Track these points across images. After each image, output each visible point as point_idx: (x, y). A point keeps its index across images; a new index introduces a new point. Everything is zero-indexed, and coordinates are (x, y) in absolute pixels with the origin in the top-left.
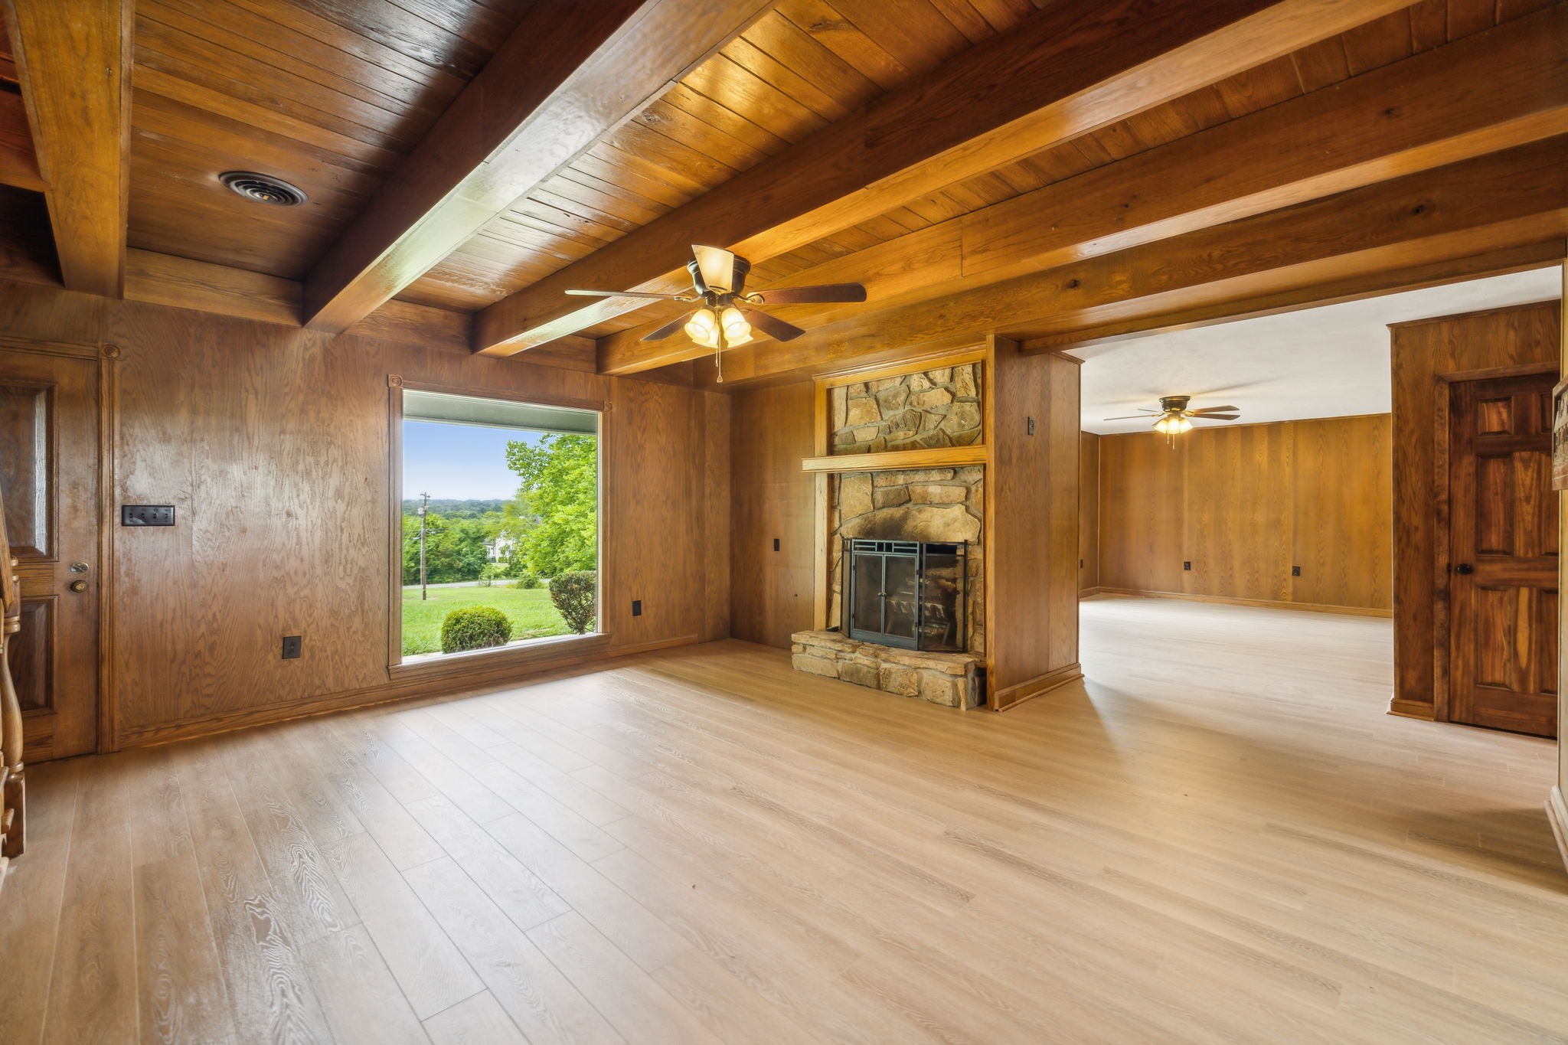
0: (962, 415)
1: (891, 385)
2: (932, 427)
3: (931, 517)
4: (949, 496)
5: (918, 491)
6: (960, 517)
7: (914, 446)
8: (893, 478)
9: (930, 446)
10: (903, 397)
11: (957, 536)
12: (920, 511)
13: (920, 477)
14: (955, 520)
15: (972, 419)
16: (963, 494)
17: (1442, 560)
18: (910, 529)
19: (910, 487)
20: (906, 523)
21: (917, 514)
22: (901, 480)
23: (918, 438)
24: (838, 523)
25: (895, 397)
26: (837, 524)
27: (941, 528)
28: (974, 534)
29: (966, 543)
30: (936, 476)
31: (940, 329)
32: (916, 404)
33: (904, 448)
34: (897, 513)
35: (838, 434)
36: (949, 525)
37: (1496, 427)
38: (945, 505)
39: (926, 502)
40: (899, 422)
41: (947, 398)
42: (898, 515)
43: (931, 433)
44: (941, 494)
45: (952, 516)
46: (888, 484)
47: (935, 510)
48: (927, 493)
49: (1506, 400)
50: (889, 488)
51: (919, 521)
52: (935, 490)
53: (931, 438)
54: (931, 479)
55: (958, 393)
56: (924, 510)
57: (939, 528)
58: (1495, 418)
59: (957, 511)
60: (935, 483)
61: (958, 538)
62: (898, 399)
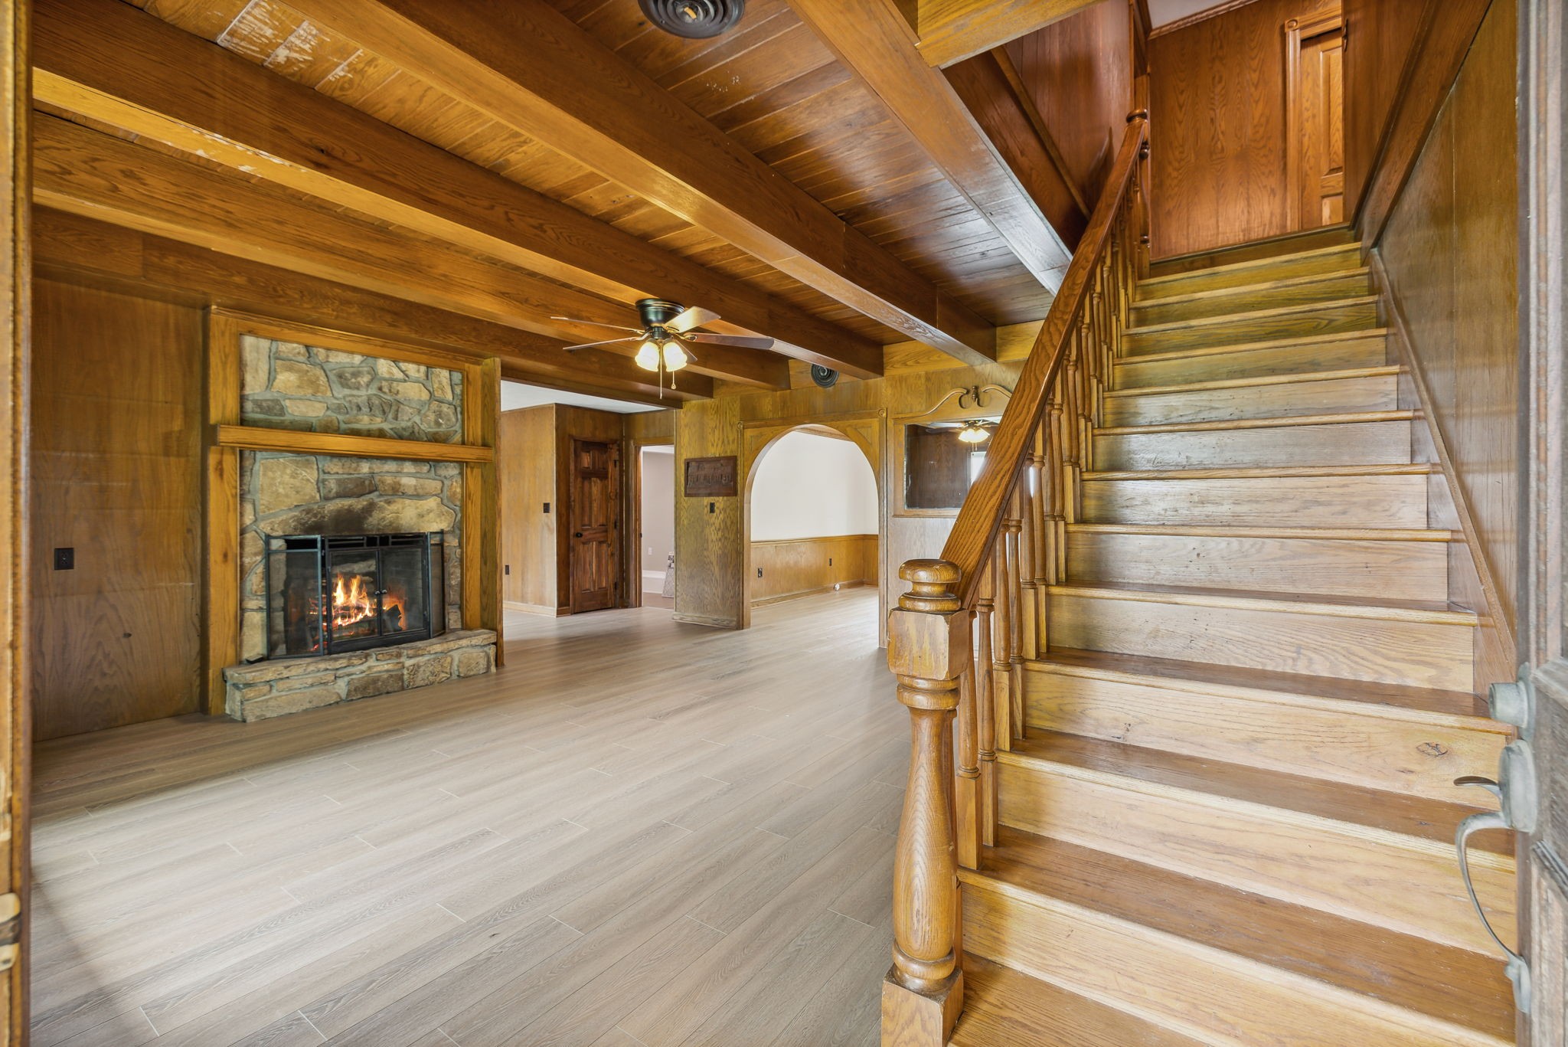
0: (439, 414)
1: (348, 360)
2: (406, 418)
3: (403, 508)
4: (423, 489)
5: (389, 482)
6: (435, 508)
7: (381, 434)
8: (354, 465)
9: (401, 438)
10: (365, 379)
11: (433, 524)
12: (389, 503)
13: (391, 466)
14: (430, 511)
15: (449, 420)
16: (439, 487)
17: (572, 531)
18: (375, 522)
19: (377, 478)
20: (371, 516)
21: (386, 505)
22: (365, 468)
23: (386, 426)
24: (252, 517)
25: (355, 375)
26: (249, 519)
27: (414, 520)
28: (449, 524)
29: (442, 532)
30: (408, 467)
31: (474, 340)
32: (387, 391)
33: (369, 434)
34: (358, 504)
35: (251, 398)
36: (423, 516)
37: (586, 466)
38: (418, 496)
39: (397, 492)
40: (361, 405)
41: (425, 396)
42: (360, 506)
43: (403, 424)
44: (415, 486)
45: (426, 507)
46: (346, 471)
47: (407, 502)
48: (400, 485)
49: (589, 452)
50: (346, 476)
51: (387, 512)
52: (408, 482)
53: (404, 429)
54: (405, 470)
55: (436, 393)
56: (395, 502)
57: (411, 519)
58: (586, 460)
59: (432, 503)
60: (409, 475)
61: (435, 527)
62: (359, 379)
